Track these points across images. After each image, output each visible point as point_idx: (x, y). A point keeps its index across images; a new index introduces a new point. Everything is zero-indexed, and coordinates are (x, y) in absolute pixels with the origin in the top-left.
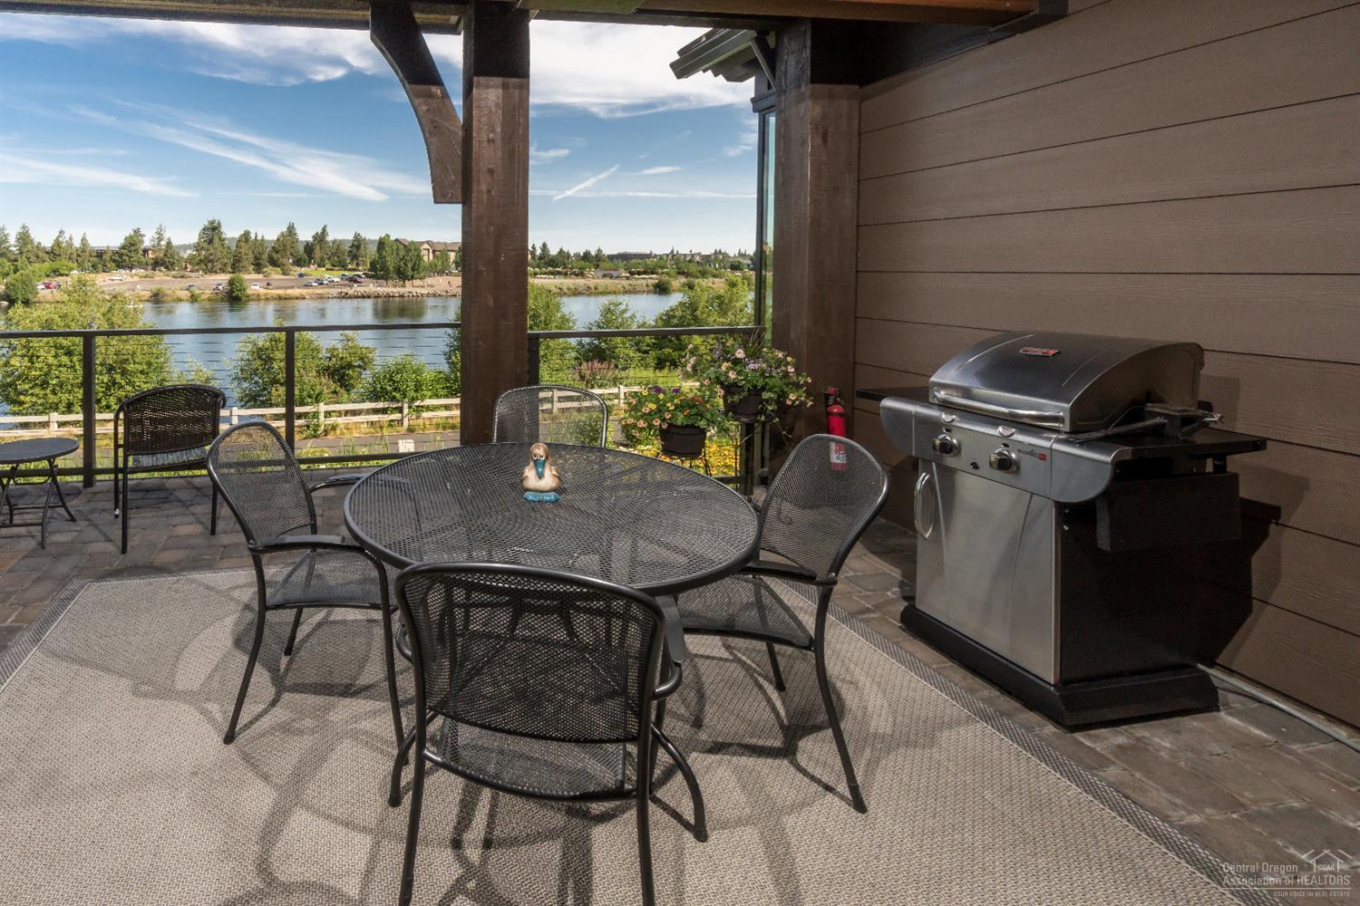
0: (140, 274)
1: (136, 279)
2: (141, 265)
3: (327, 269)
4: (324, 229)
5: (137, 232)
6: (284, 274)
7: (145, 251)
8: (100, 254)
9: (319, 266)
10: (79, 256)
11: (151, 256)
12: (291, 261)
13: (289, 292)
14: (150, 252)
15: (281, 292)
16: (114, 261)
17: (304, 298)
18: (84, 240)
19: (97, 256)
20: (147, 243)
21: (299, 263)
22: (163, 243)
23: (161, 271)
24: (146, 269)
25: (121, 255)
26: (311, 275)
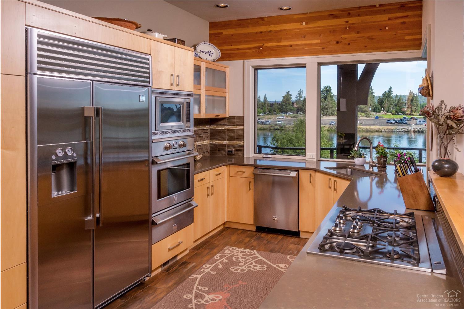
0: (291, 116)
1: (289, 118)
2: (291, 111)
3: (393, 114)
4: (390, 90)
5: (288, 93)
6: (366, 117)
7: (293, 103)
8: (272, 105)
9: (387, 112)
10: (263, 106)
11: (295, 106)
12: (370, 109)
13: (372, 127)
14: (295, 104)
15: (367, 127)
16: (279, 109)
17: (381, 131)
18: (265, 98)
19: (270, 106)
20: (293, 99)
21: (375, 110)
22: (301, 99)
23: (300, 114)
24: (293, 113)
25: (282, 106)
26: (383, 117)
